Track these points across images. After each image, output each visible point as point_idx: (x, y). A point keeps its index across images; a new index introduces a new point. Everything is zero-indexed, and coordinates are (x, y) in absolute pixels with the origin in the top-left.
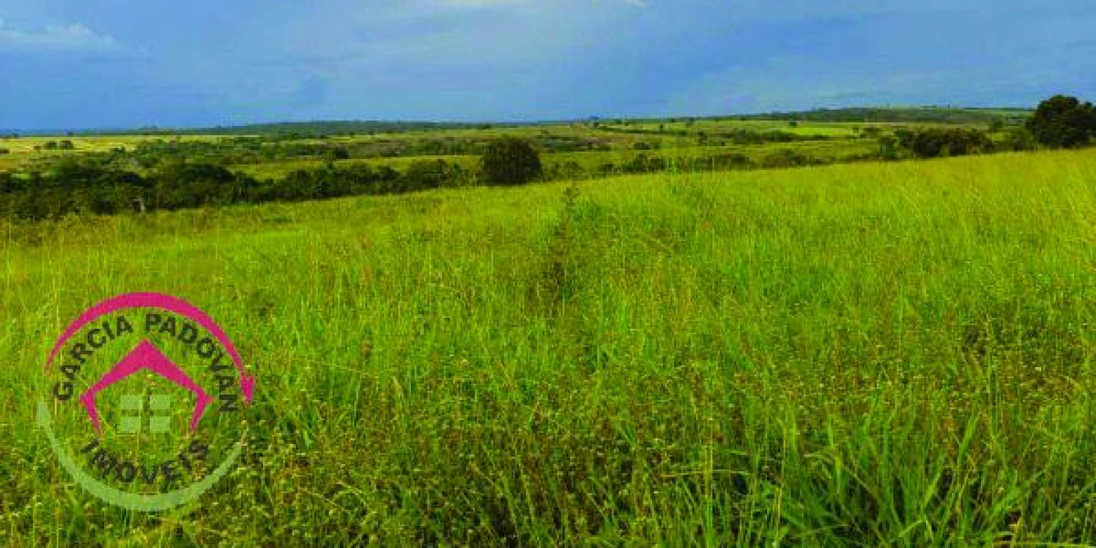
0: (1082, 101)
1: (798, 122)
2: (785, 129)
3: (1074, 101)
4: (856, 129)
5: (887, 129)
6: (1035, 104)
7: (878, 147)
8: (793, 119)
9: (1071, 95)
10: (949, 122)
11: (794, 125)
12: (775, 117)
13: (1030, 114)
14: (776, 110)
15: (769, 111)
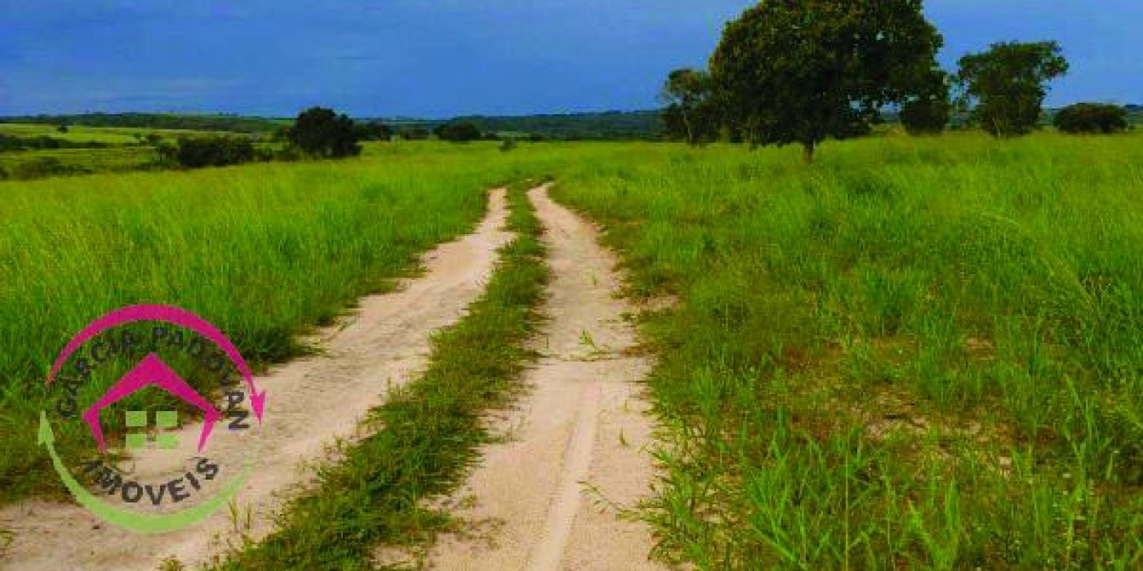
0: (339, 112)
1: (69, 127)
2: (55, 134)
3: (330, 113)
4: (137, 136)
5: (170, 137)
6: (296, 115)
7: (156, 156)
8: (63, 123)
9: (329, 107)
10: (238, 131)
11: (64, 130)
12: (41, 120)
13: (292, 124)
14: (44, 112)
15: (34, 114)
